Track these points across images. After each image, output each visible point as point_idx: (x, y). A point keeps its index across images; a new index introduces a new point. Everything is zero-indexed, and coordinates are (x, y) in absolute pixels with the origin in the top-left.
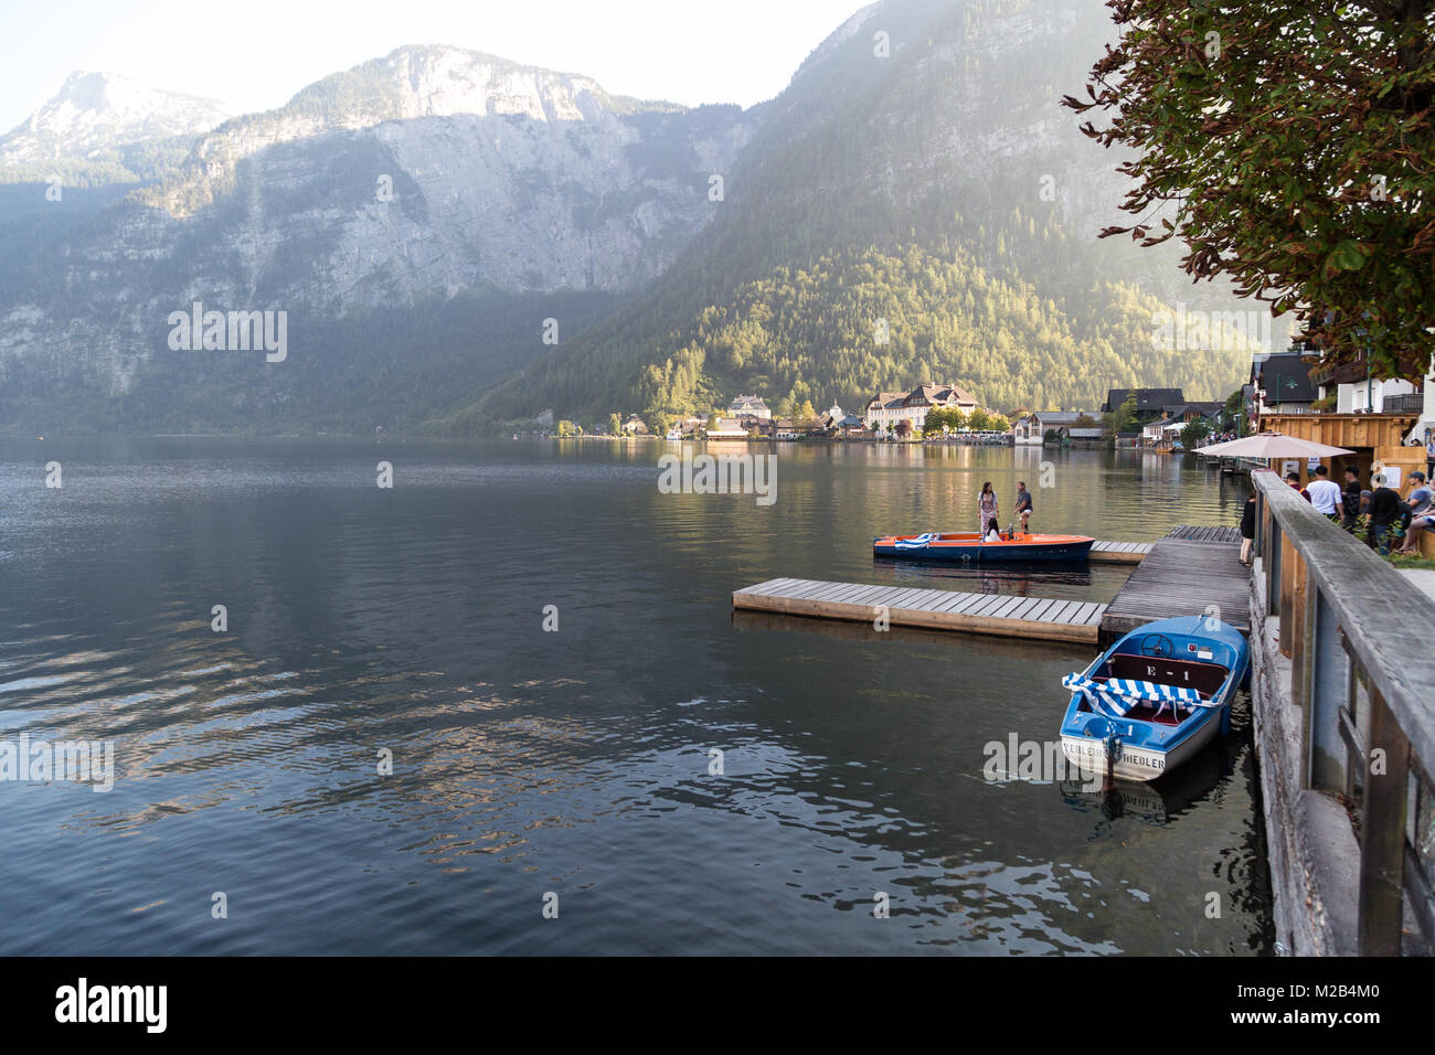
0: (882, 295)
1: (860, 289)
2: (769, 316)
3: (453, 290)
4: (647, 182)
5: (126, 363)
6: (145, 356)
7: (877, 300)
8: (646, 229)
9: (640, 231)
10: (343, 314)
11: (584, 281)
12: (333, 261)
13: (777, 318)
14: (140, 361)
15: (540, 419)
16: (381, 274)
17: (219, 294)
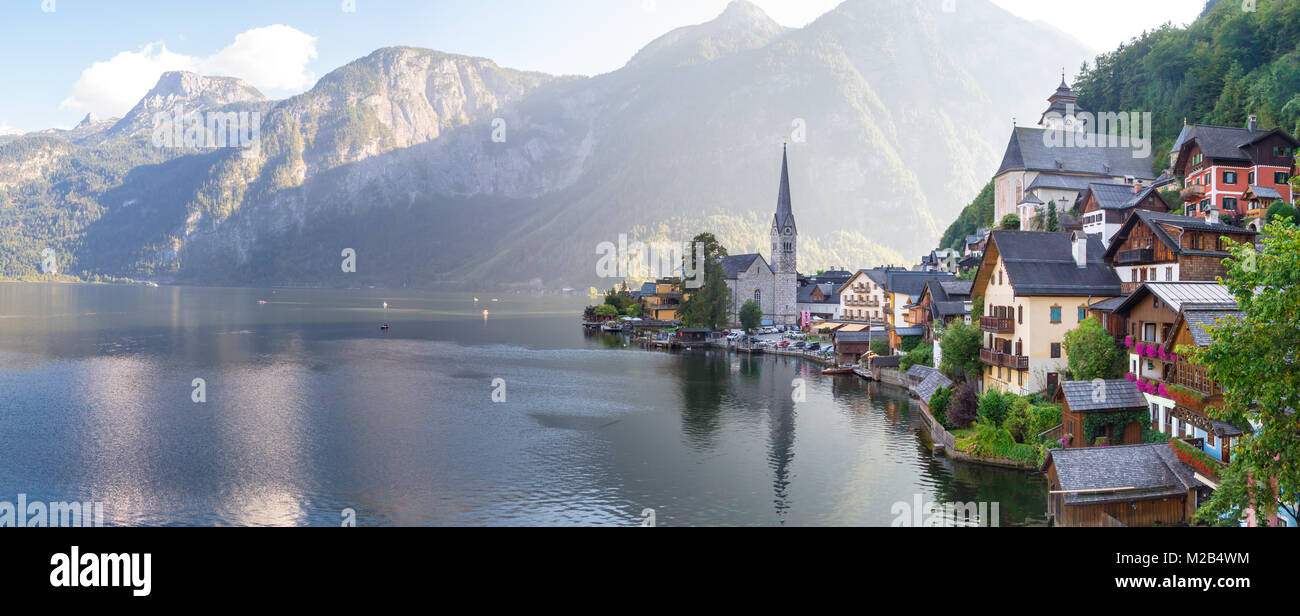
0: (727, 222)
1: (715, 217)
2: (669, 231)
3: (413, 196)
4: (533, 126)
5: (244, 243)
6: (254, 239)
7: (724, 225)
8: (534, 156)
9: (530, 158)
10: (353, 213)
11: (492, 189)
12: (348, 180)
13: (674, 231)
14: (251, 243)
15: (532, 283)
16: (372, 187)
17: (290, 202)
